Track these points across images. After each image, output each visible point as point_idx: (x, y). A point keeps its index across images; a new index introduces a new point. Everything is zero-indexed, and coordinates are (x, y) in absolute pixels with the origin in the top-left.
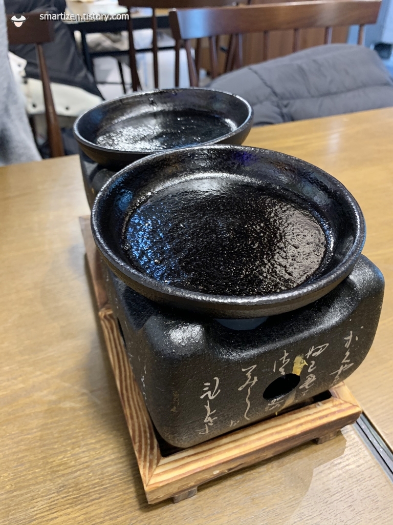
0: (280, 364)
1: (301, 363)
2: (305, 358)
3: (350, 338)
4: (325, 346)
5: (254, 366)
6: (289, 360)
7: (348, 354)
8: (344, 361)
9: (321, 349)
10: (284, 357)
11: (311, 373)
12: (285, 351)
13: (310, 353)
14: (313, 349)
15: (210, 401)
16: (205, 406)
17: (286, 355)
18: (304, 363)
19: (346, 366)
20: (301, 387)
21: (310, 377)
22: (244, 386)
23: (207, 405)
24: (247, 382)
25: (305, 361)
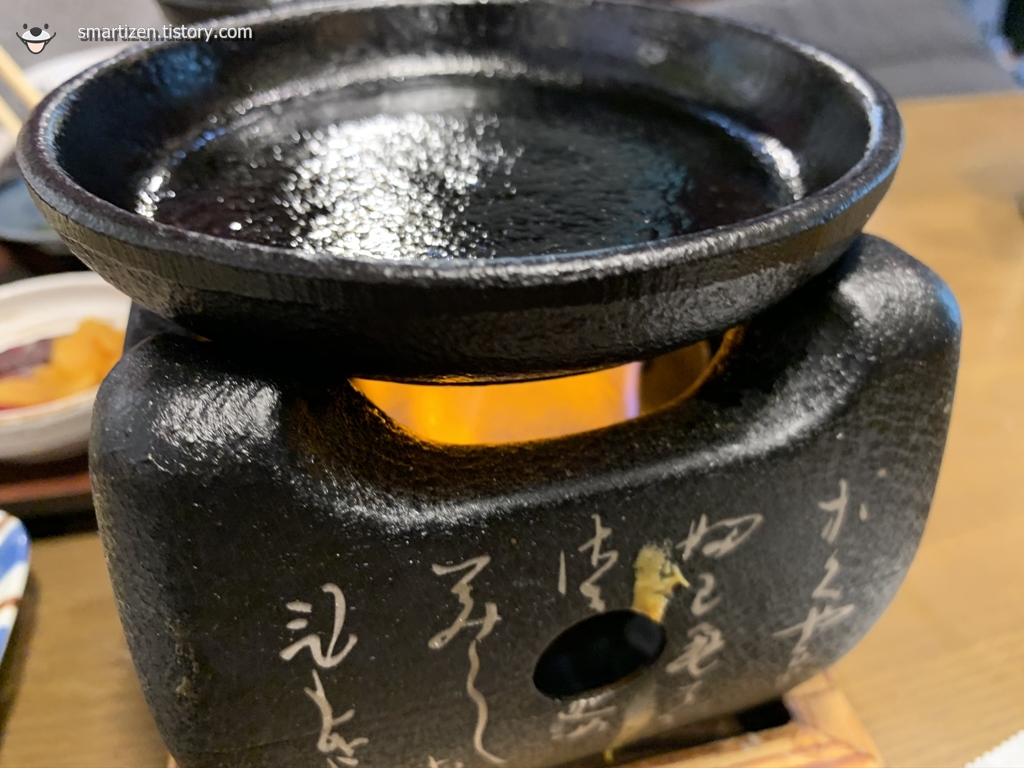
0: (581, 570)
1: (663, 575)
2: (676, 557)
3: (840, 505)
4: (752, 522)
5: (482, 562)
6: (613, 556)
7: (833, 566)
8: (819, 592)
9: (735, 532)
10: (596, 543)
11: (705, 618)
12: (597, 519)
13: (692, 541)
14: (703, 528)
15: (323, 673)
16: (308, 691)
17: (602, 533)
18: (672, 574)
19: (828, 611)
20: (673, 668)
21: (702, 633)
22: (450, 634)
23: (314, 688)
24: (461, 621)
25: (677, 570)
